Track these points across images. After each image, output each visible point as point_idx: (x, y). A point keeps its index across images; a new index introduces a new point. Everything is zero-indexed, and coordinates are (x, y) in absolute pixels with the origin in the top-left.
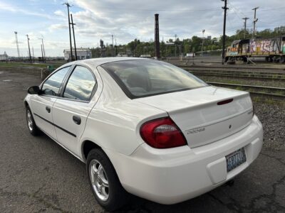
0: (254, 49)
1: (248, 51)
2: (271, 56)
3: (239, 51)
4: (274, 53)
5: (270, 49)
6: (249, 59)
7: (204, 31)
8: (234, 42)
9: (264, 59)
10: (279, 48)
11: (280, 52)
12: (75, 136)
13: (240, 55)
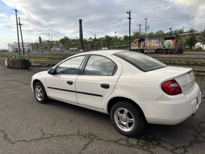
3: (138, 46)
8: (135, 40)
11: (164, 47)
12: (102, 96)
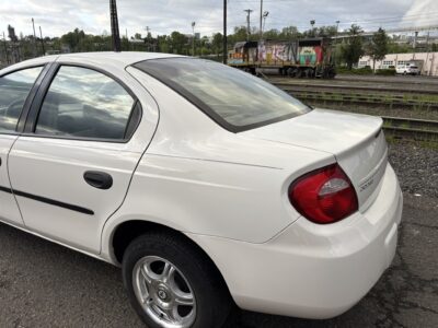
0: (264, 56)
1: (256, 59)
2: (286, 68)
3: (244, 58)
4: (288, 64)
5: (284, 58)
6: (258, 70)
7: (194, 24)
8: (238, 44)
9: (276, 71)
10: (295, 56)
11: (297, 63)
12: (91, 213)
13: (246, 63)
